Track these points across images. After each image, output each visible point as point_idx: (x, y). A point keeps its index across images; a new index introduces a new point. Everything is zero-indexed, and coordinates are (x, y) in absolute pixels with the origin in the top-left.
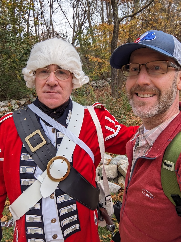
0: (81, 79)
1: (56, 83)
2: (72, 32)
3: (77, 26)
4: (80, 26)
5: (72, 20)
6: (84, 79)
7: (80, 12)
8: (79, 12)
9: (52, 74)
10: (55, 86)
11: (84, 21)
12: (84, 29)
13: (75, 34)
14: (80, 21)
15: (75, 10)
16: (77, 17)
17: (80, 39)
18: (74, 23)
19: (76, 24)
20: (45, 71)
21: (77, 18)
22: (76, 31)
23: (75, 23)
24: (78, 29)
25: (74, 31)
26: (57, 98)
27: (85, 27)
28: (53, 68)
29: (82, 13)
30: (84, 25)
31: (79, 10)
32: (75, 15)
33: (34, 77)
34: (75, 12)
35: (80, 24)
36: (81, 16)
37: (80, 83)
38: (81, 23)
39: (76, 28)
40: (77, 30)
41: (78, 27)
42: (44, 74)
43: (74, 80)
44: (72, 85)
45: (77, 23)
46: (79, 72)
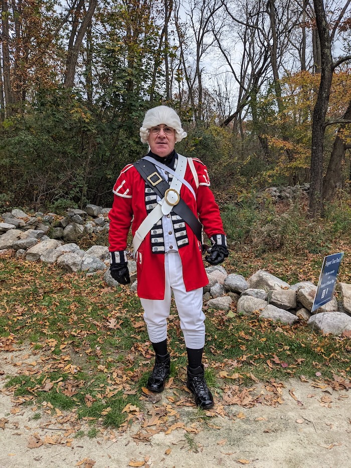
0: (181, 134)
1: (165, 136)
2: (239, 90)
3: (250, 77)
4: (256, 77)
5: (240, 67)
6: (183, 134)
7: (257, 50)
8: (255, 49)
9: (162, 130)
10: (164, 138)
11: (264, 67)
12: (262, 83)
13: (244, 92)
14: (257, 67)
15: (246, 47)
16: (250, 60)
17: (253, 104)
18: (243, 72)
19: (247, 74)
20: (156, 129)
21: (250, 62)
22: (246, 87)
23: (245, 72)
24: (250, 83)
25: (242, 87)
26: (165, 148)
27: (265, 78)
28: (162, 126)
29: (261, 52)
30: (263, 75)
31: (256, 45)
32: (246, 57)
33: (149, 133)
34: (248, 50)
35: (255, 73)
36: (258, 56)
37: (180, 137)
38: (257, 70)
39: (246, 81)
40: (249, 86)
41: (251, 79)
42: (156, 131)
43: (176, 134)
44: (175, 139)
45: (249, 71)
46: (179, 129)
